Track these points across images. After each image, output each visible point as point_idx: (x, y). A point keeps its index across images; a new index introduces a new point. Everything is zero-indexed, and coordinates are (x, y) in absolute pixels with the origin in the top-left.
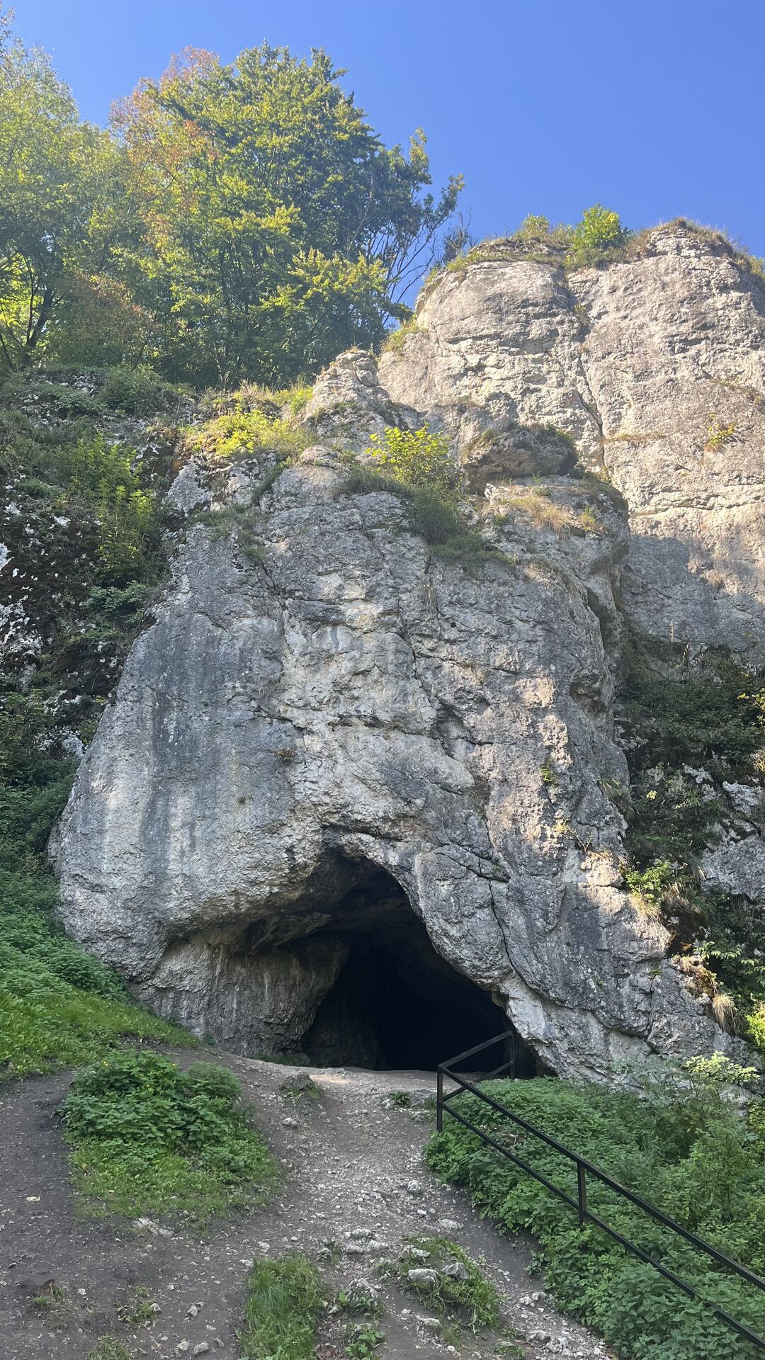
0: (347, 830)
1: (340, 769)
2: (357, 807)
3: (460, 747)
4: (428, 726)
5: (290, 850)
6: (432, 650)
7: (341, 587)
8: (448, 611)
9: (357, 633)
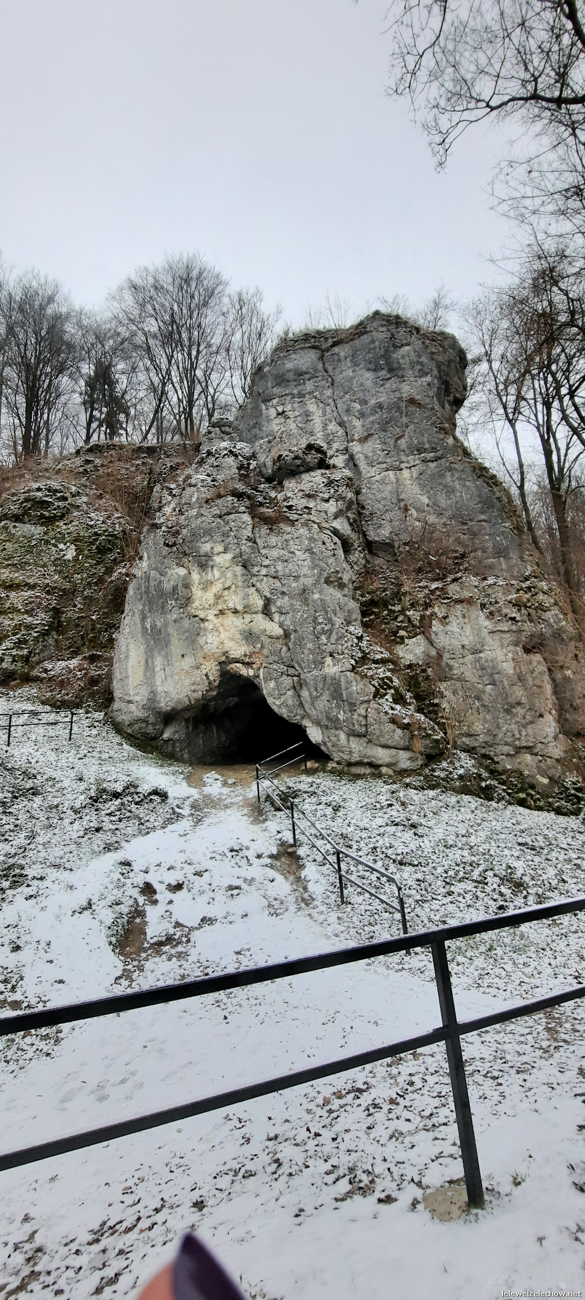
0: (230, 663)
1: (222, 636)
2: (232, 652)
3: (276, 617)
4: (260, 609)
5: (206, 675)
6: (258, 571)
7: (212, 548)
8: (263, 551)
9: (223, 569)
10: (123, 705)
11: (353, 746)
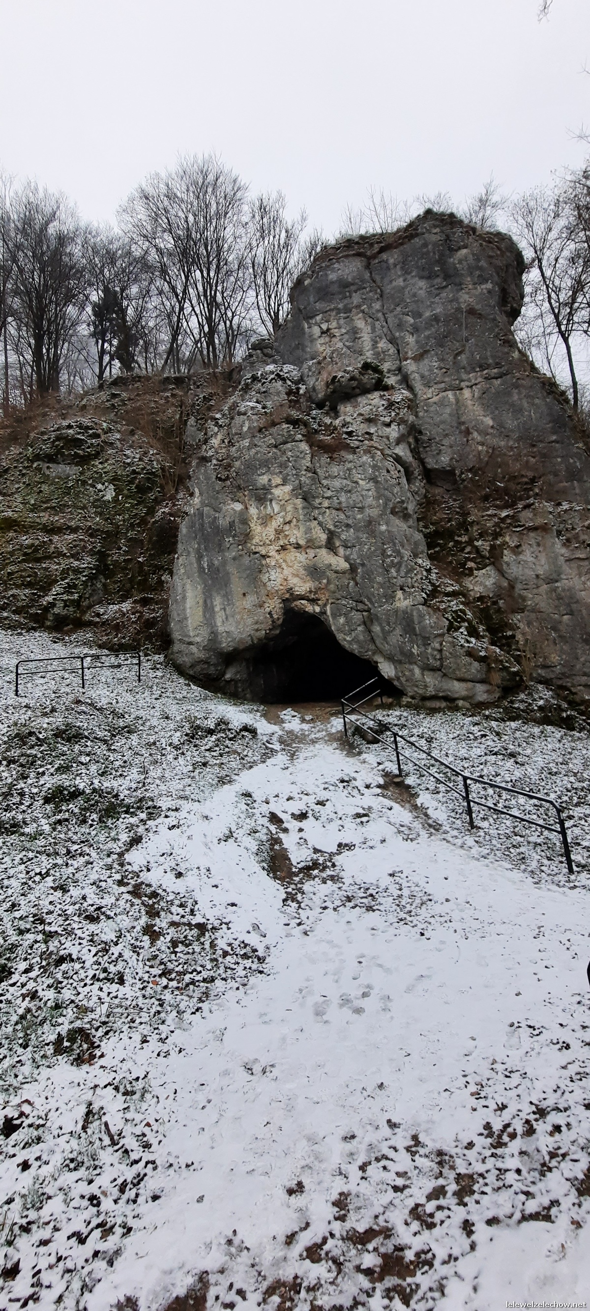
0: (295, 600)
1: (286, 572)
2: (296, 589)
3: (341, 551)
4: (324, 543)
5: (270, 613)
6: (320, 504)
7: (270, 480)
8: (325, 482)
9: (282, 503)
10: (183, 647)
11: (428, 680)
